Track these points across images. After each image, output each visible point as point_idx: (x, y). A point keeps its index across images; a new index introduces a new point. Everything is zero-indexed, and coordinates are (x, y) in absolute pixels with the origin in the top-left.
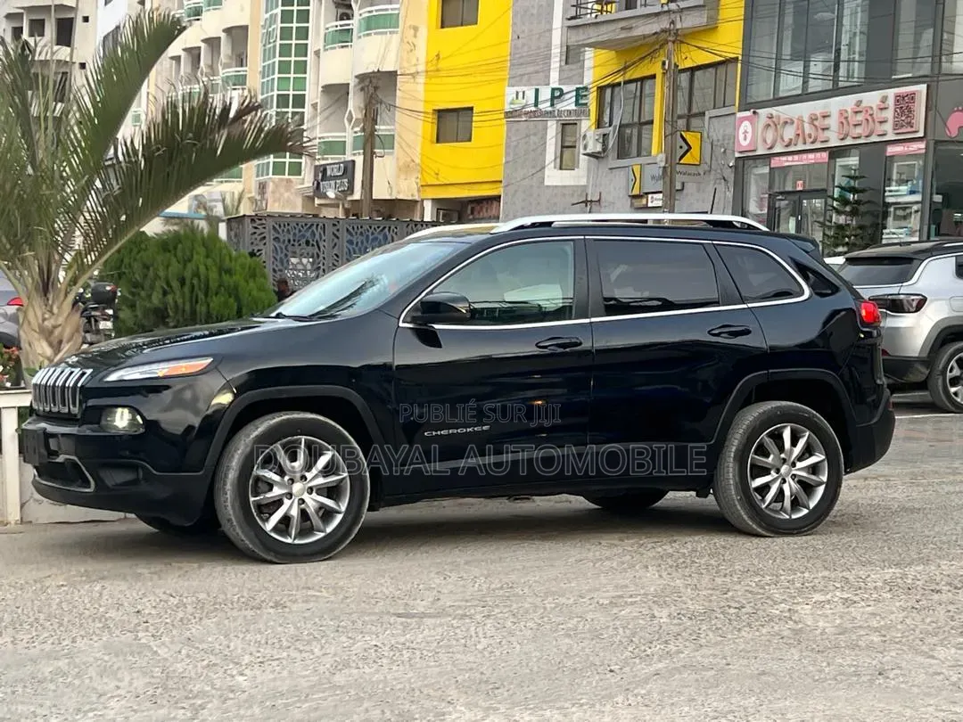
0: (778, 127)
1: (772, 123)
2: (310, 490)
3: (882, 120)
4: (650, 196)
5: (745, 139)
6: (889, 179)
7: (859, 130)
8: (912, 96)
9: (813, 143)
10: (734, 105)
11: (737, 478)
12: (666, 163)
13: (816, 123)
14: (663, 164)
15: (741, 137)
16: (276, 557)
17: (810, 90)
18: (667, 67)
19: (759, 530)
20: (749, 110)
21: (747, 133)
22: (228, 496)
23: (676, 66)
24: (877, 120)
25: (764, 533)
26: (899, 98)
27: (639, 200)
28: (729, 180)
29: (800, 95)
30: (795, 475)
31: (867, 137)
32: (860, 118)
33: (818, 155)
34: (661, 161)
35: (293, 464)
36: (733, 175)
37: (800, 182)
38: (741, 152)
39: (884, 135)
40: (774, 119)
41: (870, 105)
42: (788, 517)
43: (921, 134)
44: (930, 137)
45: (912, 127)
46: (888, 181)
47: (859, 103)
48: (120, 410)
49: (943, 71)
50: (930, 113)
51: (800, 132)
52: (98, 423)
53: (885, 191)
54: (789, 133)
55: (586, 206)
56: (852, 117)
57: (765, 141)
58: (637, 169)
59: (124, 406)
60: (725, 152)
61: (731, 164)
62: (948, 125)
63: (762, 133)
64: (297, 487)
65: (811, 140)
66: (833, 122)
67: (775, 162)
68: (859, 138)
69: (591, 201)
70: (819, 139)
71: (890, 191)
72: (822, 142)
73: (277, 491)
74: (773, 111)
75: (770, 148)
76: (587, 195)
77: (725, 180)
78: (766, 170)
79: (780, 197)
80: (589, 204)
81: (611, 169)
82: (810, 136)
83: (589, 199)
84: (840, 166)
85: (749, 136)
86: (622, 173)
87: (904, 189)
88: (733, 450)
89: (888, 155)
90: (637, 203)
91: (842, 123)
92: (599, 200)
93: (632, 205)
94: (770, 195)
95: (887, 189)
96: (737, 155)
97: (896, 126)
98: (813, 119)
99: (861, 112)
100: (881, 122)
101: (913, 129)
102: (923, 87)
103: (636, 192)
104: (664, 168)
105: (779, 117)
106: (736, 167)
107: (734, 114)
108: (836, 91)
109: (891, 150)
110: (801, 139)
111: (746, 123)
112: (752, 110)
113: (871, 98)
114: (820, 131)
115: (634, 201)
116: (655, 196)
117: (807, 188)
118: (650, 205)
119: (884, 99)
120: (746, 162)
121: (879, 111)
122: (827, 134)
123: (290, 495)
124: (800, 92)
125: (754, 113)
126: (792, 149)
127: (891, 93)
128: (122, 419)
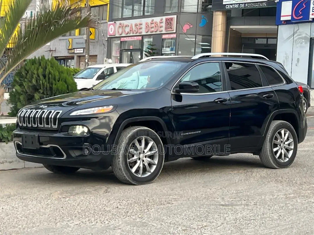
0: (124, 27)
1: (121, 26)
2: (146, 157)
3: (160, 26)
4: (75, 49)
5: (111, 31)
6: (163, 46)
7: (153, 29)
8: (172, 19)
9: (136, 33)
10: (106, 20)
11: (270, 148)
12: (87, 38)
13: (137, 27)
14: (86, 39)
15: (110, 30)
16: (136, 183)
17: (134, 16)
18: (87, 6)
19: (276, 167)
20: (113, 21)
21: (112, 29)
22: (120, 160)
23: (90, 5)
24: (159, 26)
25: (277, 167)
26: (166, 20)
27: (71, 50)
28: (105, 45)
29: (131, 17)
30: (285, 147)
31: (155, 32)
32: (153, 25)
33: (138, 37)
34: (85, 38)
35: (141, 147)
36: (107, 43)
37: (131, 46)
38: (109, 36)
39: (162, 31)
40: (122, 25)
41: (156, 21)
42: (283, 161)
43: (175, 31)
44: (178, 32)
45: (172, 29)
46: (163, 47)
47: (153, 20)
48: (78, 127)
49: (182, 11)
50: (177, 24)
51: (131, 29)
52: (68, 131)
53: (162, 50)
54: (127, 30)
55: (50, 52)
56: (150, 26)
57: (118, 32)
58: (70, 40)
59: (79, 125)
60: (103, 35)
61: (106, 40)
62: (183, 28)
63: (118, 29)
64: (141, 156)
65: (136, 32)
66: (144, 26)
67: (122, 39)
68: (153, 32)
69: (52, 50)
70: (138, 32)
71: (164, 50)
72: (139, 33)
73: (135, 157)
74: (122, 22)
75: (120, 35)
76: (50, 48)
77: (104, 45)
78: (119, 42)
79: (124, 51)
80: (51, 51)
81: (60, 40)
82: (135, 31)
83: (51, 50)
84: (145, 41)
85: (113, 30)
86: (65, 41)
87: (168, 49)
88: (269, 138)
89: (163, 38)
90: (70, 51)
91: (147, 27)
92: (55, 50)
93: (68, 52)
94: (120, 50)
95: (163, 49)
96: (108, 36)
97: (166, 29)
98: (136, 25)
99: (153, 23)
100: (160, 27)
101: (172, 30)
102: (175, 16)
103: (70, 48)
104: (86, 40)
105: (124, 24)
106: (108, 40)
107: (107, 22)
108: (144, 16)
109: (164, 37)
110: (132, 32)
111: (112, 26)
112: (114, 22)
113: (157, 19)
114: (139, 29)
115: (69, 51)
116: (77, 49)
117: (133, 48)
118: (75, 52)
119: (162, 20)
120: (111, 39)
121: (160, 23)
122: (141, 30)
123: (139, 159)
124: (131, 16)
125: (115, 22)
126: (128, 35)
127: (164, 18)
128: (79, 130)
